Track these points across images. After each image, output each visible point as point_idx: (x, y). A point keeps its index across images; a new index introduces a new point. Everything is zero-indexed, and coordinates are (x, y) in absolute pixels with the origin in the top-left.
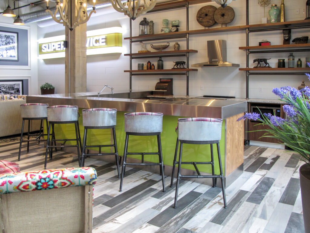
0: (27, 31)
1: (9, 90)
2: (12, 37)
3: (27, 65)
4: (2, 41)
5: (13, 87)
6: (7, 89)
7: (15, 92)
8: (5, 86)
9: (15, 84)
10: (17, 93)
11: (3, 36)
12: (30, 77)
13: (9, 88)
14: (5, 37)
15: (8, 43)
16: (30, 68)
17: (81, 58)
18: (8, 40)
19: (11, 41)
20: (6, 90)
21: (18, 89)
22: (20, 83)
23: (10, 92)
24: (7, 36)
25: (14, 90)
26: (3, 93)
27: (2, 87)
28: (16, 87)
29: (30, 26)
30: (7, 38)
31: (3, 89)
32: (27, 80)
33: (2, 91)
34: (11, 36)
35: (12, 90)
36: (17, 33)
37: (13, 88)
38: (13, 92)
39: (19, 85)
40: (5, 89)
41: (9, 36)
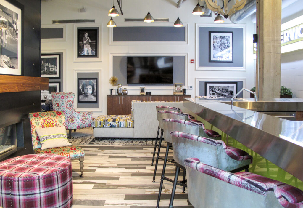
0: (242, 29)
1: (223, 92)
2: (227, 38)
3: (242, 66)
4: (217, 42)
5: (227, 89)
6: (220, 90)
7: (229, 95)
8: (219, 88)
9: (228, 87)
10: (230, 95)
11: (218, 37)
12: (245, 79)
13: (222, 90)
14: (220, 37)
15: (223, 44)
16: (245, 70)
17: (272, 55)
18: (223, 41)
19: (226, 42)
20: (219, 92)
21: (232, 91)
22: (235, 85)
23: (224, 94)
24: (222, 36)
25: (227, 92)
26: (217, 94)
27: (216, 89)
28: (229, 90)
29: (246, 24)
30: (222, 39)
31: (217, 91)
32: (242, 82)
33: (216, 93)
34: (226, 36)
35: (226, 92)
36: (232, 33)
37: (227, 91)
38: (226, 94)
39: (233, 87)
40: (218, 90)
41: (224, 36)
